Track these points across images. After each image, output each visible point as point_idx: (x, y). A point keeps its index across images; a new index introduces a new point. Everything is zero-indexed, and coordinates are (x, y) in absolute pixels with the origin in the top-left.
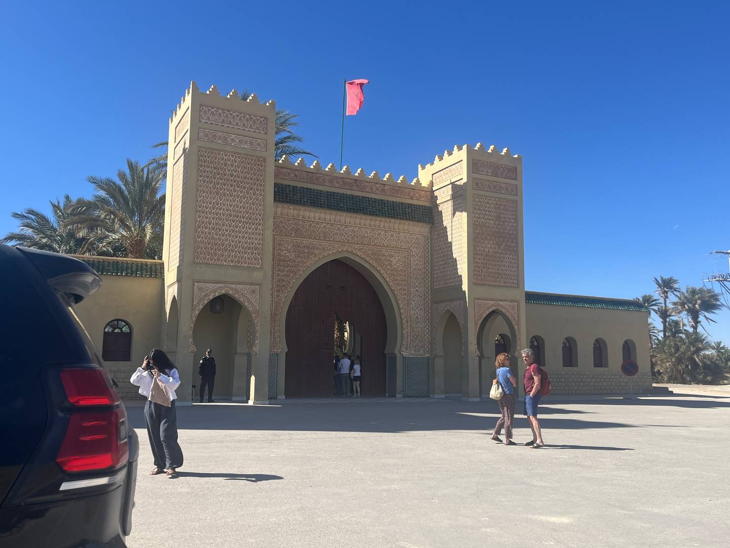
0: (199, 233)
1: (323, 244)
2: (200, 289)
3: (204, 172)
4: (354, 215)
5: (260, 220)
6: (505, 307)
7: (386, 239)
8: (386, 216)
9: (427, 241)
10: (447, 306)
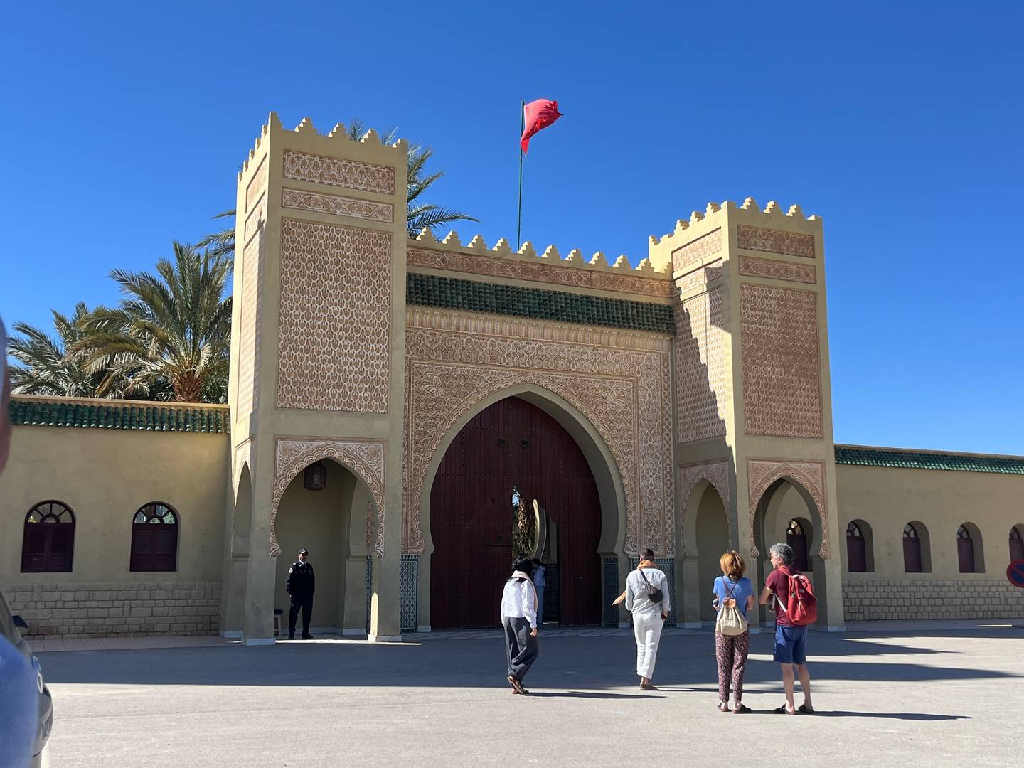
0: (284, 357)
1: (490, 371)
2: (287, 451)
3: (292, 259)
4: (541, 323)
5: (384, 335)
6: (799, 472)
7: (596, 361)
8: (594, 323)
9: (666, 364)
10: (701, 470)
